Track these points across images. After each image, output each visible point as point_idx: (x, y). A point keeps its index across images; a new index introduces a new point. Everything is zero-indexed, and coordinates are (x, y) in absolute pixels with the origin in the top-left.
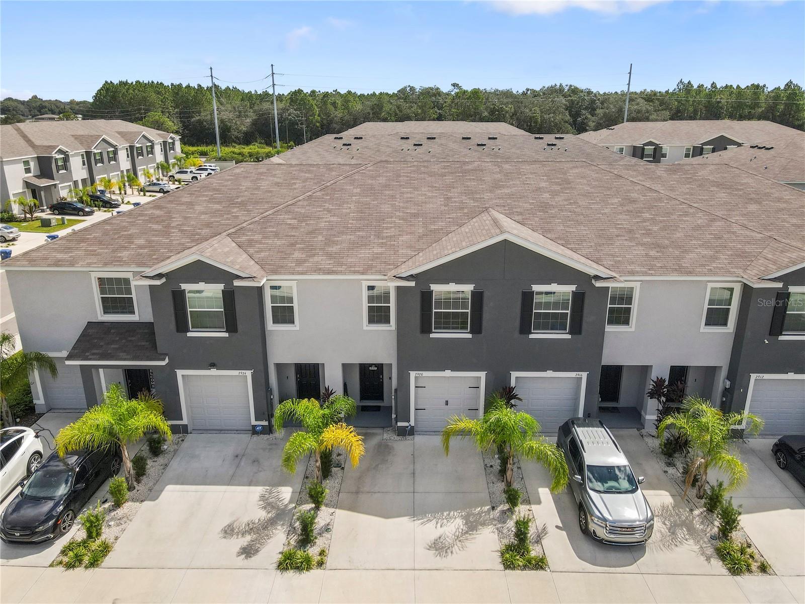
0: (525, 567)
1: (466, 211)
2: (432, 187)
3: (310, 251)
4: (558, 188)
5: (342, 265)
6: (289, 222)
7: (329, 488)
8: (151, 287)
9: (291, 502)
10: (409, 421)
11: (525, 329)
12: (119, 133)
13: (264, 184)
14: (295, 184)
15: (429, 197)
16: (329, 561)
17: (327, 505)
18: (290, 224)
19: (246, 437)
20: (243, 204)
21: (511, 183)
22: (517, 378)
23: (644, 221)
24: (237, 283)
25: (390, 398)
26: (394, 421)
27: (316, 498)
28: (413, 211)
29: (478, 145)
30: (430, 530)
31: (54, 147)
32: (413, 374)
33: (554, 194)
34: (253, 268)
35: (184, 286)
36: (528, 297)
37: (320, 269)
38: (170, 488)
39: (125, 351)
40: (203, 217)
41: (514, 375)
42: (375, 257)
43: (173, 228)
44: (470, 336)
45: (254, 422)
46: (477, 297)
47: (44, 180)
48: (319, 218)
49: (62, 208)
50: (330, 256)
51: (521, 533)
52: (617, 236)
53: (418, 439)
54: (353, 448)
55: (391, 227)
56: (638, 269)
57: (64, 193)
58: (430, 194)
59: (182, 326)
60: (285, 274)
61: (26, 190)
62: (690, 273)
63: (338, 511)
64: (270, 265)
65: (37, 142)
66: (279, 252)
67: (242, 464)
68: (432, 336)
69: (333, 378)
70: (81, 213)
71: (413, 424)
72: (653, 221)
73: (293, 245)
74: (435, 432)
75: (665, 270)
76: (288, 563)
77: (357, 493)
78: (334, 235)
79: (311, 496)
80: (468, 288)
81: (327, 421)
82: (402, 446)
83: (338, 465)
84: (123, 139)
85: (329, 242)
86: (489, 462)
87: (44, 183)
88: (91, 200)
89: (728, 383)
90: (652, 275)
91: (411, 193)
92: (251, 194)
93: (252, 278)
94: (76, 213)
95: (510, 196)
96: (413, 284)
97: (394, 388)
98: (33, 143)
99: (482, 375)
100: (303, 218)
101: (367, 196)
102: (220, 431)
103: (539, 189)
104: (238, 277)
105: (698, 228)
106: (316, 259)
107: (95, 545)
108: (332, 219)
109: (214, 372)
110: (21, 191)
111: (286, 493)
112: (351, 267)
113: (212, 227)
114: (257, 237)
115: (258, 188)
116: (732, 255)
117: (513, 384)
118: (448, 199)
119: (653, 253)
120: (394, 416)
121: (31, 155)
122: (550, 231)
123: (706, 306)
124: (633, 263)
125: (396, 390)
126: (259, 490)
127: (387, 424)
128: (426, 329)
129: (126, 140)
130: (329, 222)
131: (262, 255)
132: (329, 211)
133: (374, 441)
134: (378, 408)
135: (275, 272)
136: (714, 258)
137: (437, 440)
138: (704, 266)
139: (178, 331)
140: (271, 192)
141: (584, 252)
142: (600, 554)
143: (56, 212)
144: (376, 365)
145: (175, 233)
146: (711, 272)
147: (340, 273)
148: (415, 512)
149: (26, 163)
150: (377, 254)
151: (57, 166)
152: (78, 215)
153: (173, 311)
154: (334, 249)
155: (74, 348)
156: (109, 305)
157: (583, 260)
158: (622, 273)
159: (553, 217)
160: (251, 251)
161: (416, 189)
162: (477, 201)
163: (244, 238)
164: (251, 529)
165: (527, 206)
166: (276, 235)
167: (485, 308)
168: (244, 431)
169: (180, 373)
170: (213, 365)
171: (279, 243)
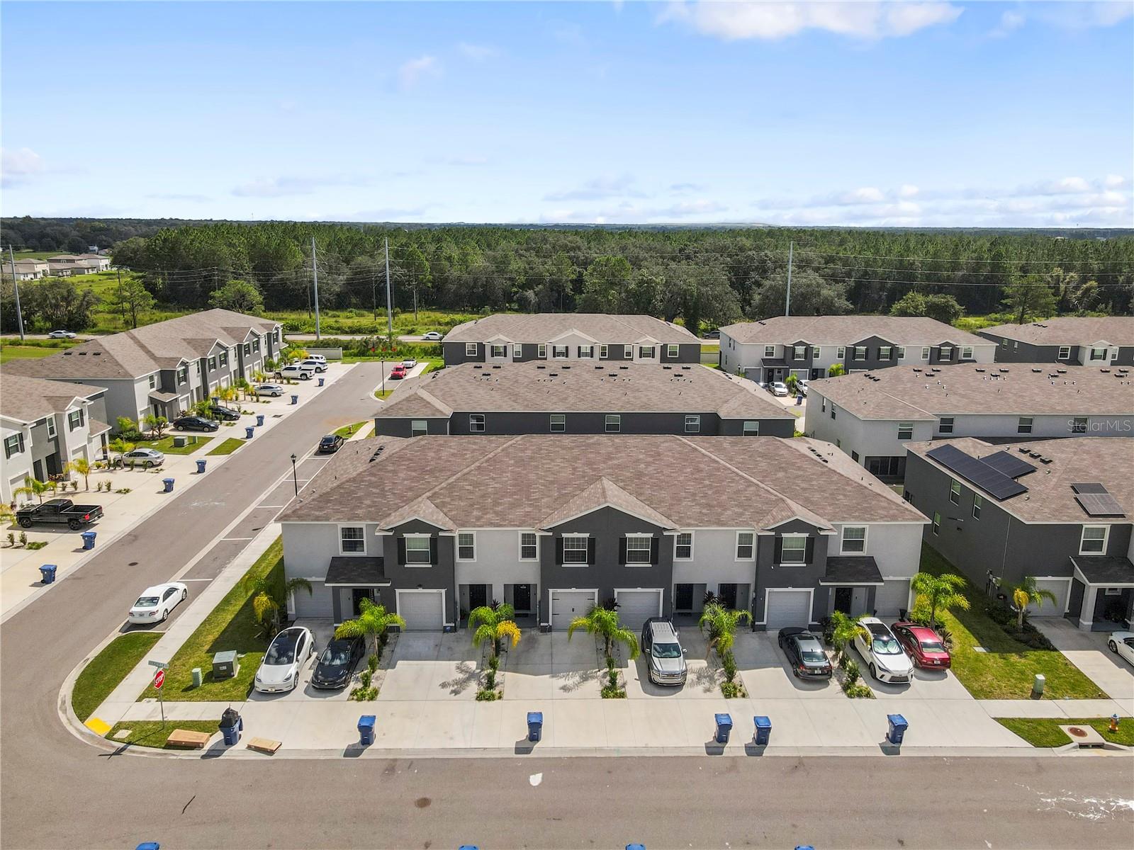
0: (614, 697)
1: (586, 479)
2: (564, 459)
3: (484, 510)
4: (651, 459)
5: (505, 520)
6: (468, 487)
7: (500, 661)
8: (384, 537)
9: (477, 669)
10: (548, 622)
11: (622, 561)
12: (225, 329)
13: (444, 454)
14: (466, 454)
15: (562, 468)
16: (505, 696)
17: (499, 670)
18: (468, 490)
19: (440, 634)
20: (431, 472)
21: (620, 455)
22: (618, 593)
23: (704, 487)
24: (441, 534)
25: (535, 609)
26: (538, 623)
27: (493, 665)
28: (550, 479)
29: (610, 375)
30: (562, 682)
31: (177, 360)
32: (551, 591)
33: (648, 464)
34: (449, 524)
35: (405, 535)
36: (623, 541)
37: (491, 523)
38: (399, 662)
39: (362, 577)
40: (406, 482)
41: (616, 591)
42: (527, 514)
43: (386, 491)
44: (587, 566)
45: (445, 624)
46: (592, 542)
47: (167, 394)
48: (487, 485)
49: (185, 423)
50: (496, 513)
51: (613, 681)
52: (685, 498)
53: (554, 634)
54: (514, 635)
55: (536, 492)
56: (693, 522)
57: (183, 406)
58: (562, 465)
59: (402, 561)
60: (469, 527)
61: (150, 406)
62: (723, 525)
63: (506, 673)
64: (459, 520)
65: (158, 354)
66: (463, 511)
67: (441, 650)
68: (563, 566)
69: (498, 594)
70: (206, 429)
71: (551, 625)
72: (710, 487)
73: (472, 505)
74: (564, 630)
75: (709, 523)
76: (480, 697)
77: (517, 664)
78: (498, 498)
79: (490, 664)
80: (587, 535)
81: (498, 620)
82: (544, 639)
83: (503, 650)
84: (229, 337)
85: (496, 503)
86: (599, 647)
87: (167, 397)
88: (213, 413)
89: (754, 594)
90: (700, 526)
91: (550, 464)
92: (436, 463)
93: (450, 531)
94: (201, 428)
95: (618, 466)
96: (551, 534)
97: (538, 599)
98: (153, 354)
99: (596, 591)
100: (476, 485)
101: (519, 467)
102: (421, 631)
103: (638, 461)
104: (441, 530)
105: (739, 491)
106: (488, 516)
107: (369, 690)
108: (496, 485)
109: (420, 590)
110: (146, 407)
111: (472, 665)
112: (511, 522)
113: (413, 491)
114: (448, 500)
115: (440, 458)
116: (754, 512)
117: (616, 596)
118: (574, 469)
119: (704, 511)
120: (538, 619)
121: (155, 370)
122: (641, 494)
123: (737, 545)
124: (690, 518)
125: (540, 602)
126: (454, 664)
127: (534, 625)
128: (559, 561)
129: (234, 338)
130: (495, 487)
131: (453, 513)
132: (493, 479)
133: (526, 635)
134: (526, 615)
135: (463, 525)
136: (741, 514)
137: (566, 635)
138: (734, 520)
139: (399, 564)
140: (450, 461)
141: (661, 510)
142: (657, 691)
143: (180, 428)
144: (525, 585)
145: (390, 496)
146: (738, 525)
147: (505, 526)
148: (554, 674)
149: (151, 378)
150: (528, 512)
151: (179, 378)
152: (203, 431)
153: (397, 551)
154: (499, 509)
155: (328, 575)
156: (348, 546)
157: (659, 516)
158: (682, 525)
159: (645, 483)
160: (445, 510)
161: (552, 460)
162: (595, 471)
163: (438, 501)
164: (456, 682)
165: (628, 474)
166: (460, 498)
167: (597, 548)
168: (438, 631)
169: (398, 591)
170: (420, 586)
171: (462, 504)
